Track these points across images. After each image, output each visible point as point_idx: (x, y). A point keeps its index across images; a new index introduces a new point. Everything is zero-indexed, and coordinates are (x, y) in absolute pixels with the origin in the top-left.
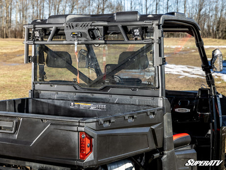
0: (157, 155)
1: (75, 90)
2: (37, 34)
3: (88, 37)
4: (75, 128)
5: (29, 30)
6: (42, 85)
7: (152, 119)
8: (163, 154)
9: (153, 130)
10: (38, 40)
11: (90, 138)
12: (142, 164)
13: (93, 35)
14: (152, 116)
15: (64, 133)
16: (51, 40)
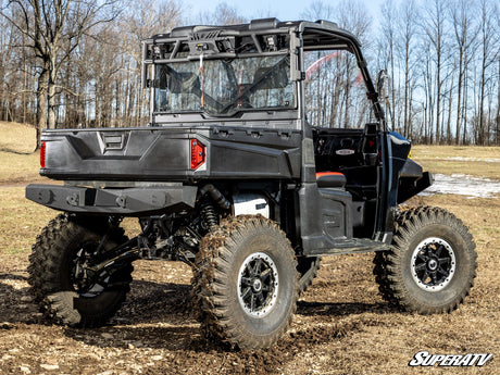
0: (291, 186)
1: (202, 119)
2: (157, 50)
3: (216, 49)
4: (186, 136)
5: (147, 46)
6: (163, 117)
7: (285, 141)
8: (301, 187)
9: (286, 155)
10: (158, 58)
11: (203, 146)
12: (278, 199)
13: (222, 47)
14: (285, 138)
15: (175, 142)
16: (175, 57)
